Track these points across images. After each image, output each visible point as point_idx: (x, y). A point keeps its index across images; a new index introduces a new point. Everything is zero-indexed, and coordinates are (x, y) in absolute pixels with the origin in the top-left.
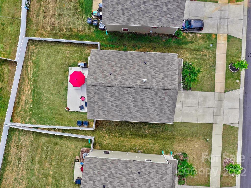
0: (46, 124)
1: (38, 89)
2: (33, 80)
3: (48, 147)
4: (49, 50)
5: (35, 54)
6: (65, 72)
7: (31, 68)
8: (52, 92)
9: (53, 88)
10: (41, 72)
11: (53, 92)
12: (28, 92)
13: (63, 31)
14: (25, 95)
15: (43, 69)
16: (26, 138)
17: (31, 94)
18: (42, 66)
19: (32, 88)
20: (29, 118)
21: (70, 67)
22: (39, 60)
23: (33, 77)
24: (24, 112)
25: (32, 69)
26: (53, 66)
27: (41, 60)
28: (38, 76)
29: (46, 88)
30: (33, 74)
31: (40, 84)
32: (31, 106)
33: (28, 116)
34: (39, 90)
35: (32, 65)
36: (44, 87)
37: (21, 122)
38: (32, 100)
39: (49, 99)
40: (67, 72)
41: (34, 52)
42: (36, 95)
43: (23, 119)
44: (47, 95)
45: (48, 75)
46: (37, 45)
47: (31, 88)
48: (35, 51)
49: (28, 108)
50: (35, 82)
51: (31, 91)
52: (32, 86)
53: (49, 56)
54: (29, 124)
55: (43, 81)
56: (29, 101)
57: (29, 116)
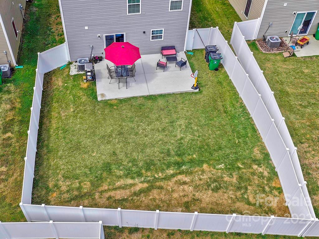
0: (250, 123)
1: (169, 155)
2: (149, 174)
3: (301, 105)
4: (60, 153)
5: (73, 186)
6: (111, 105)
7: (115, 189)
8: (167, 123)
9: (158, 123)
10: (121, 156)
11: (167, 121)
12: (185, 183)
13: (9, 138)
14: (197, 194)
15: (114, 152)
16: (313, 166)
17: (191, 173)
18: (106, 158)
19: (172, 172)
20: (255, 167)
21: (99, 99)
22: (90, 169)
23: (139, 175)
24: (246, 189)
25: (118, 184)
26: (101, 132)
27: (88, 163)
28: (134, 161)
29: (161, 137)
30: (133, 178)
31: (154, 152)
32: (222, 166)
33: (251, 170)
34: (173, 153)
35: (106, 188)
36: (161, 142)
37: (280, 193)
38: (205, 166)
39: (186, 127)
40: (112, 102)
41: (68, 191)
42: (187, 158)
43: (267, 189)
44: (179, 131)
45: (125, 138)
46: (47, 188)
47: (173, 176)
48: (64, 188)
49: (231, 174)
50: (154, 165)
51: (180, 173)
52: (167, 171)
53: (78, 147)
54: (271, 162)
55: (145, 146)
56: (210, 175)
57: (250, 167)
